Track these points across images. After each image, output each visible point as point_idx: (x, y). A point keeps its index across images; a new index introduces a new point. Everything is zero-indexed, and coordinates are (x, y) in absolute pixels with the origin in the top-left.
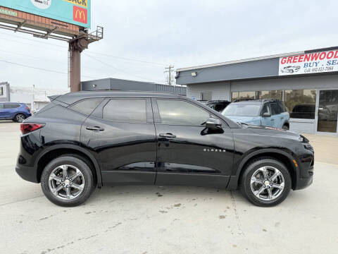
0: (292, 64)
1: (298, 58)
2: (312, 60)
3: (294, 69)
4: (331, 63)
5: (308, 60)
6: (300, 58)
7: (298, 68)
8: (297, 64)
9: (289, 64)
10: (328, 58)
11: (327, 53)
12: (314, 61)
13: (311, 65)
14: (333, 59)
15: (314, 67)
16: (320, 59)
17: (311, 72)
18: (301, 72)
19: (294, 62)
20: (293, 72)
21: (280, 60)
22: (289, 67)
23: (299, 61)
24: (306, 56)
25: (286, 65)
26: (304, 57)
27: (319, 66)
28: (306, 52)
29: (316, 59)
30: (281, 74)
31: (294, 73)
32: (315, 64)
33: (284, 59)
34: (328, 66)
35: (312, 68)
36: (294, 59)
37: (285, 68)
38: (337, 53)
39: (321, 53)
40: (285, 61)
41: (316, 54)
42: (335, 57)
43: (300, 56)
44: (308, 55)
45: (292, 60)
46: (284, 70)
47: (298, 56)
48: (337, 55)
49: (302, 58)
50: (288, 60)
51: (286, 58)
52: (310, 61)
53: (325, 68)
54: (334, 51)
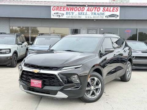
0: (59, 12)
1: (63, 8)
3: (61, 15)
4: (80, 14)
5: (68, 10)
6: (64, 9)
7: (63, 14)
9: (57, 11)
10: (78, 11)
11: (78, 7)
12: (71, 11)
13: (70, 14)
14: (81, 12)
15: (72, 15)
16: (75, 10)
17: (70, 18)
18: (65, 17)
19: (60, 10)
20: (60, 17)
21: (52, 7)
22: (57, 13)
23: (63, 10)
25: (55, 12)
26: (66, 8)
27: (74, 15)
28: (67, 5)
30: (52, 17)
31: (61, 18)
32: (72, 13)
33: (54, 8)
34: (79, 15)
35: (70, 16)
36: (60, 9)
37: (55, 13)
38: (83, 9)
39: (75, 7)
40: (55, 9)
41: (72, 8)
42: (82, 11)
43: (64, 7)
44: (68, 7)
45: (59, 9)
46: (55, 15)
47: (62, 7)
48: (83, 10)
49: (65, 9)
50: (57, 8)
51: (55, 7)
52: (69, 11)
53: (77, 17)
54: (82, 7)
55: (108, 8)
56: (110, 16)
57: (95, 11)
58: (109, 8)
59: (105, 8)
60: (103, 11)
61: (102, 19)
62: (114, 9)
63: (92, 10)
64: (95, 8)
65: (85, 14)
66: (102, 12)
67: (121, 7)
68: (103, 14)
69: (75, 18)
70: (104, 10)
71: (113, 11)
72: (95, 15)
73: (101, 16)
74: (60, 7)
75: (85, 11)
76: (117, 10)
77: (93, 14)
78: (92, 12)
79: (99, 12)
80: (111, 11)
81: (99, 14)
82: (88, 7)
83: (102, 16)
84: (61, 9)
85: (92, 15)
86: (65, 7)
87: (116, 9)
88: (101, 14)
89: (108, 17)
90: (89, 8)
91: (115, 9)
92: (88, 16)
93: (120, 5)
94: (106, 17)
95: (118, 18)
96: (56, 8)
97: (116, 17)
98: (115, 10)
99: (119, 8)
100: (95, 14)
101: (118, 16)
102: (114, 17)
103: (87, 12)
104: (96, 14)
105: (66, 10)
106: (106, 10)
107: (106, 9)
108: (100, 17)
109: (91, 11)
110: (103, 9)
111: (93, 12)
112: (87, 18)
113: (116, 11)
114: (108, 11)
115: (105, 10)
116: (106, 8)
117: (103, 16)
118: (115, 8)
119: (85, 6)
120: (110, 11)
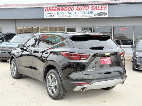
0: (51, 12)
2: (61, 10)
3: (52, 15)
4: (70, 13)
6: (55, 9)
7: (54, 15)
8: (54, 12)
9: (50, 12)
10: (68, 10)
11: (68, 7)
13: (61, 13)
14: (70, 11)
15: (62, 15)
16: (65, 10)
17: (61, 18)
18: (56, 17)
19: (52, 11)
20: (52, 17)
21: (45, 8)
22: (50, 14)
23: (55, 11)
24: (58, 8)
27: (65, 14)
28: (58, 6)
29: (63, 10)
30: (45, 17)
32: (62, 13)
33: (47, 9)
34: (69, 15)
36: (52, 9)
37: (47, 14)
39: (65, 7)
40: (47, 10)
41: (63, 8)
44: (59, 8)
45: (51, 10)
46: (47, 15)
47: (54, 8)
48: (72, 9)
50: (49, 9)
52: (60, 11)
53: (67, 16)
54: (71, 7)
55: (96, 7)
56: (98, 14)
57: (84, 10)
60: (91, 9)
61: (90, 17)
62: (103, 8)
63: (81, 9)
64: (83, 7)
65: (74, 13)
66: (91, 11)
67: (109, 4)
68: (91, 13)
69: (65, 18)
70: (92, 9)
71: (101, 9)
72: (84, 14)
74: (52, 8)
75: (74, 11)
76: (105, 8)
77: (82, 13)
78: (81, 11)
79: (88, 11)
80: (99, 9)
81: (88, 13)
82: (77, 7)
84: (53, 10)
86: (57, 8)
88: (90, 13)
89: (96, 15)
91: (104, 7)
92: (77, 14)
93: (109, 2)
95: (107, 16)
96: (48, 9)
97: (105, 15)
98: (104, 8)
99: (108, 6)
100: (84, 13)
101: (106, 14)
102: (103, 15)
103: (76, 11)
106: (95, 9)
107: (94, 8)
108: (88, 15)
111: (82, 11)
112: (77, 17)
114: (96, 10)
115: (93, 8)
116: (95, 6)
118: (103, 6)
119: (74, 5)
120: (98, 9)
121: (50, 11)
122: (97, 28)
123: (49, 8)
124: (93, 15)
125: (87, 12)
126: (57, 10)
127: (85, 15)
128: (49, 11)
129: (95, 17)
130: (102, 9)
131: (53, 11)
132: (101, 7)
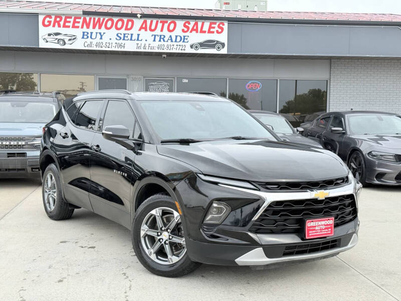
1: (72, 20)
2: (94, 27)
3: (66, 39)
4: (122, 36)
5: (88, 27)
6: (75, 22)
7: (73, 38)
8: (71, 31)
9: (56, 29)
10: (117, 29)
11: (115, 19)
12: (97, 30)
13: (94, 36)
14: (123, 31)
15: (98, 40)
16: (106, 28)
17: (94, 48)
18: (79, 45)
19: (64, 26)
20: (65, 43)
21: (41, 18)
22: (57, 34)
23: (74, 27)
24: (85, 19)
25: (52, 30)
26: (81, 21)
27: (106, 39)
28: (86, 13)
29: (100, 28)
30: (42, 45)
31: (67, 47)
32: (99, 36)
33: (48, 19)
34: (118, 42)
35: (94, 42)
36: (65, 22)
37: (49, 35)
38: (130, 23)
39: (106, 19)
40: (50, 22)
41: (99, 20)
42: (127, 29)
43: (75, 18)
44: (88, 19)
45: (62, 23)
46: (49, 39)
47: (71, 18)
48: (129, 26)
49: (79, 22)
50: (55, 21)
51: (50, 17)
52: (91, 30)
53: (114, 45)
54: (125, 20)
55: (196, 24)
56: (203, 45)
57: (162, 30)
58: (200, 24)
59: (189, 23)
60: (183, 31)
61: (180, 51)
62: (214, 28)
63: (153, 27)
64: (161, 22)
65: (135, 37)
66: (182, 34)
67: (231, 20)
68: (184, 39)
69: (107, 49)
70: (186, 29)
71: (209, 32)
72: (162, 43)
73: (178, 44)
74: (66, 18)
75: (135, 31)
76: (220, 30)
77: (157, 38)
78: (154, 33)
79: (173, 34)
80: (205, 32)
81: (174, 39)
82: (142, 20)
83: (181, 43)
84: (67, 24)
85: (154, 40)
86: (80, 18)
87: (219, 27)
88: (179, 39)
89: (196, 47)
90: (145, 22)
91: (216, 26)
92: (143, 42)
93: (228, 15)
94: (191, 47)
95: (224, 51)
96: (52, 20)
97: (219, 48)
98: (217, 28)
99: (226, 24)
100: (162, 38)
101: (223, 45)
102: (213, 46)
103: (139, 32)
104: (166, 39)
105: (82, 27)
106: (193, 30)
107: (191, 26)
108: (175, 47)
109: (151, 30)
110: (185, 26)
111: (158, 32)
112: (142, 50)
113: (218, 32)
114: (197, 32)
115: (188, 28)
116: (192, 23)
117: (184, 44)
118: (215, 23)
119: (135, 16)
120: (202, 32)
121: (59, 26)
122: (185, 81)
123: (53, 17)
124: (188, 45)
125: (171, 36)
126: (80, 25)
127: (166, 44)
128: (54, 26)
129: (193, 51)
130: (213, 32)
131: (69, 27)
132: (210, 27)
